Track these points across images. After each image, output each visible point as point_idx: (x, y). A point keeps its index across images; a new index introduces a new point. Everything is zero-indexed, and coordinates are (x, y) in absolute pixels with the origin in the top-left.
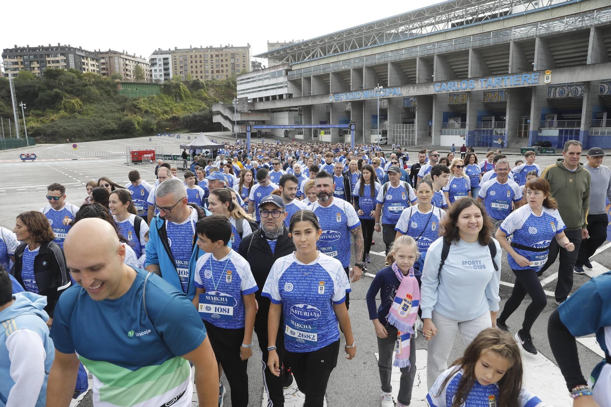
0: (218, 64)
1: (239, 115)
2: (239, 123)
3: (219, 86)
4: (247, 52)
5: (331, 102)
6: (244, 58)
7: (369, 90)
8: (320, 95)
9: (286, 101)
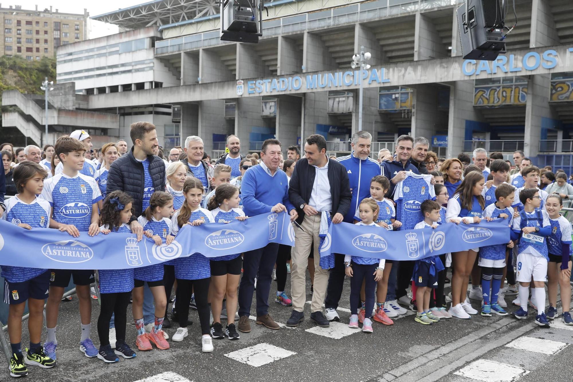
0: (29, 36)
1: (55, 114)
2: (52, 129)
3: (26, 69)
4: (84, 22)
5: (239, 97)
6: (77, 31)
7: (320, 72)
8: (219, 82)
9: (150, 93)
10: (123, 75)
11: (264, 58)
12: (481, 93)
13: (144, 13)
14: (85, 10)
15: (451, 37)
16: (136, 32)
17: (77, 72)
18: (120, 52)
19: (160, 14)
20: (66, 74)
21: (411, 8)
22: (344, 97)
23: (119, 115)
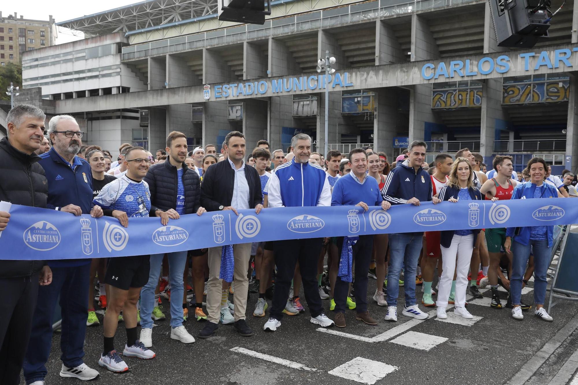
4: (49, 29)
5: (206, 101)
6: (42, 38)
7: (285, 77)
8: (186, 87)
9: (117, 98)
10: (90, 81)
11: (230, 64)
12: (438, 96)
13: (110, 20)
14: (51, 17)
15: (410, 43)
16: (102, 38)
17: (43, 78)
18: (86, 58)
19: (126, 20)
20: (32, 79)
21: (371, 15)
22: (308, 101)
23: (86, 120)
